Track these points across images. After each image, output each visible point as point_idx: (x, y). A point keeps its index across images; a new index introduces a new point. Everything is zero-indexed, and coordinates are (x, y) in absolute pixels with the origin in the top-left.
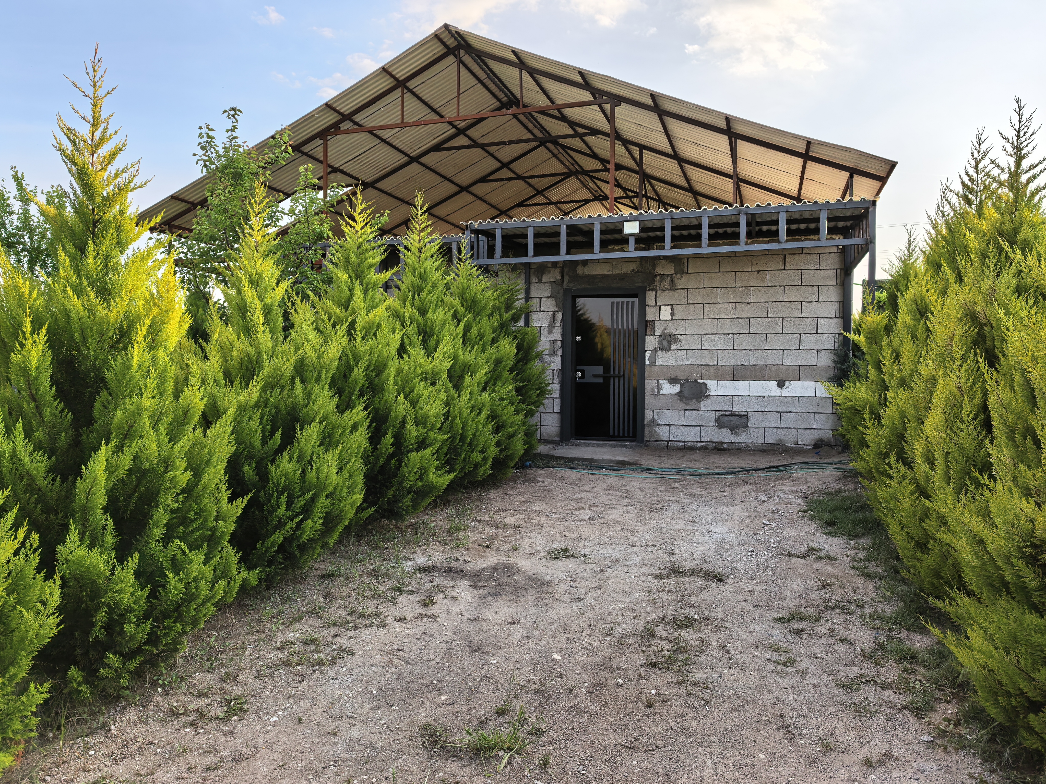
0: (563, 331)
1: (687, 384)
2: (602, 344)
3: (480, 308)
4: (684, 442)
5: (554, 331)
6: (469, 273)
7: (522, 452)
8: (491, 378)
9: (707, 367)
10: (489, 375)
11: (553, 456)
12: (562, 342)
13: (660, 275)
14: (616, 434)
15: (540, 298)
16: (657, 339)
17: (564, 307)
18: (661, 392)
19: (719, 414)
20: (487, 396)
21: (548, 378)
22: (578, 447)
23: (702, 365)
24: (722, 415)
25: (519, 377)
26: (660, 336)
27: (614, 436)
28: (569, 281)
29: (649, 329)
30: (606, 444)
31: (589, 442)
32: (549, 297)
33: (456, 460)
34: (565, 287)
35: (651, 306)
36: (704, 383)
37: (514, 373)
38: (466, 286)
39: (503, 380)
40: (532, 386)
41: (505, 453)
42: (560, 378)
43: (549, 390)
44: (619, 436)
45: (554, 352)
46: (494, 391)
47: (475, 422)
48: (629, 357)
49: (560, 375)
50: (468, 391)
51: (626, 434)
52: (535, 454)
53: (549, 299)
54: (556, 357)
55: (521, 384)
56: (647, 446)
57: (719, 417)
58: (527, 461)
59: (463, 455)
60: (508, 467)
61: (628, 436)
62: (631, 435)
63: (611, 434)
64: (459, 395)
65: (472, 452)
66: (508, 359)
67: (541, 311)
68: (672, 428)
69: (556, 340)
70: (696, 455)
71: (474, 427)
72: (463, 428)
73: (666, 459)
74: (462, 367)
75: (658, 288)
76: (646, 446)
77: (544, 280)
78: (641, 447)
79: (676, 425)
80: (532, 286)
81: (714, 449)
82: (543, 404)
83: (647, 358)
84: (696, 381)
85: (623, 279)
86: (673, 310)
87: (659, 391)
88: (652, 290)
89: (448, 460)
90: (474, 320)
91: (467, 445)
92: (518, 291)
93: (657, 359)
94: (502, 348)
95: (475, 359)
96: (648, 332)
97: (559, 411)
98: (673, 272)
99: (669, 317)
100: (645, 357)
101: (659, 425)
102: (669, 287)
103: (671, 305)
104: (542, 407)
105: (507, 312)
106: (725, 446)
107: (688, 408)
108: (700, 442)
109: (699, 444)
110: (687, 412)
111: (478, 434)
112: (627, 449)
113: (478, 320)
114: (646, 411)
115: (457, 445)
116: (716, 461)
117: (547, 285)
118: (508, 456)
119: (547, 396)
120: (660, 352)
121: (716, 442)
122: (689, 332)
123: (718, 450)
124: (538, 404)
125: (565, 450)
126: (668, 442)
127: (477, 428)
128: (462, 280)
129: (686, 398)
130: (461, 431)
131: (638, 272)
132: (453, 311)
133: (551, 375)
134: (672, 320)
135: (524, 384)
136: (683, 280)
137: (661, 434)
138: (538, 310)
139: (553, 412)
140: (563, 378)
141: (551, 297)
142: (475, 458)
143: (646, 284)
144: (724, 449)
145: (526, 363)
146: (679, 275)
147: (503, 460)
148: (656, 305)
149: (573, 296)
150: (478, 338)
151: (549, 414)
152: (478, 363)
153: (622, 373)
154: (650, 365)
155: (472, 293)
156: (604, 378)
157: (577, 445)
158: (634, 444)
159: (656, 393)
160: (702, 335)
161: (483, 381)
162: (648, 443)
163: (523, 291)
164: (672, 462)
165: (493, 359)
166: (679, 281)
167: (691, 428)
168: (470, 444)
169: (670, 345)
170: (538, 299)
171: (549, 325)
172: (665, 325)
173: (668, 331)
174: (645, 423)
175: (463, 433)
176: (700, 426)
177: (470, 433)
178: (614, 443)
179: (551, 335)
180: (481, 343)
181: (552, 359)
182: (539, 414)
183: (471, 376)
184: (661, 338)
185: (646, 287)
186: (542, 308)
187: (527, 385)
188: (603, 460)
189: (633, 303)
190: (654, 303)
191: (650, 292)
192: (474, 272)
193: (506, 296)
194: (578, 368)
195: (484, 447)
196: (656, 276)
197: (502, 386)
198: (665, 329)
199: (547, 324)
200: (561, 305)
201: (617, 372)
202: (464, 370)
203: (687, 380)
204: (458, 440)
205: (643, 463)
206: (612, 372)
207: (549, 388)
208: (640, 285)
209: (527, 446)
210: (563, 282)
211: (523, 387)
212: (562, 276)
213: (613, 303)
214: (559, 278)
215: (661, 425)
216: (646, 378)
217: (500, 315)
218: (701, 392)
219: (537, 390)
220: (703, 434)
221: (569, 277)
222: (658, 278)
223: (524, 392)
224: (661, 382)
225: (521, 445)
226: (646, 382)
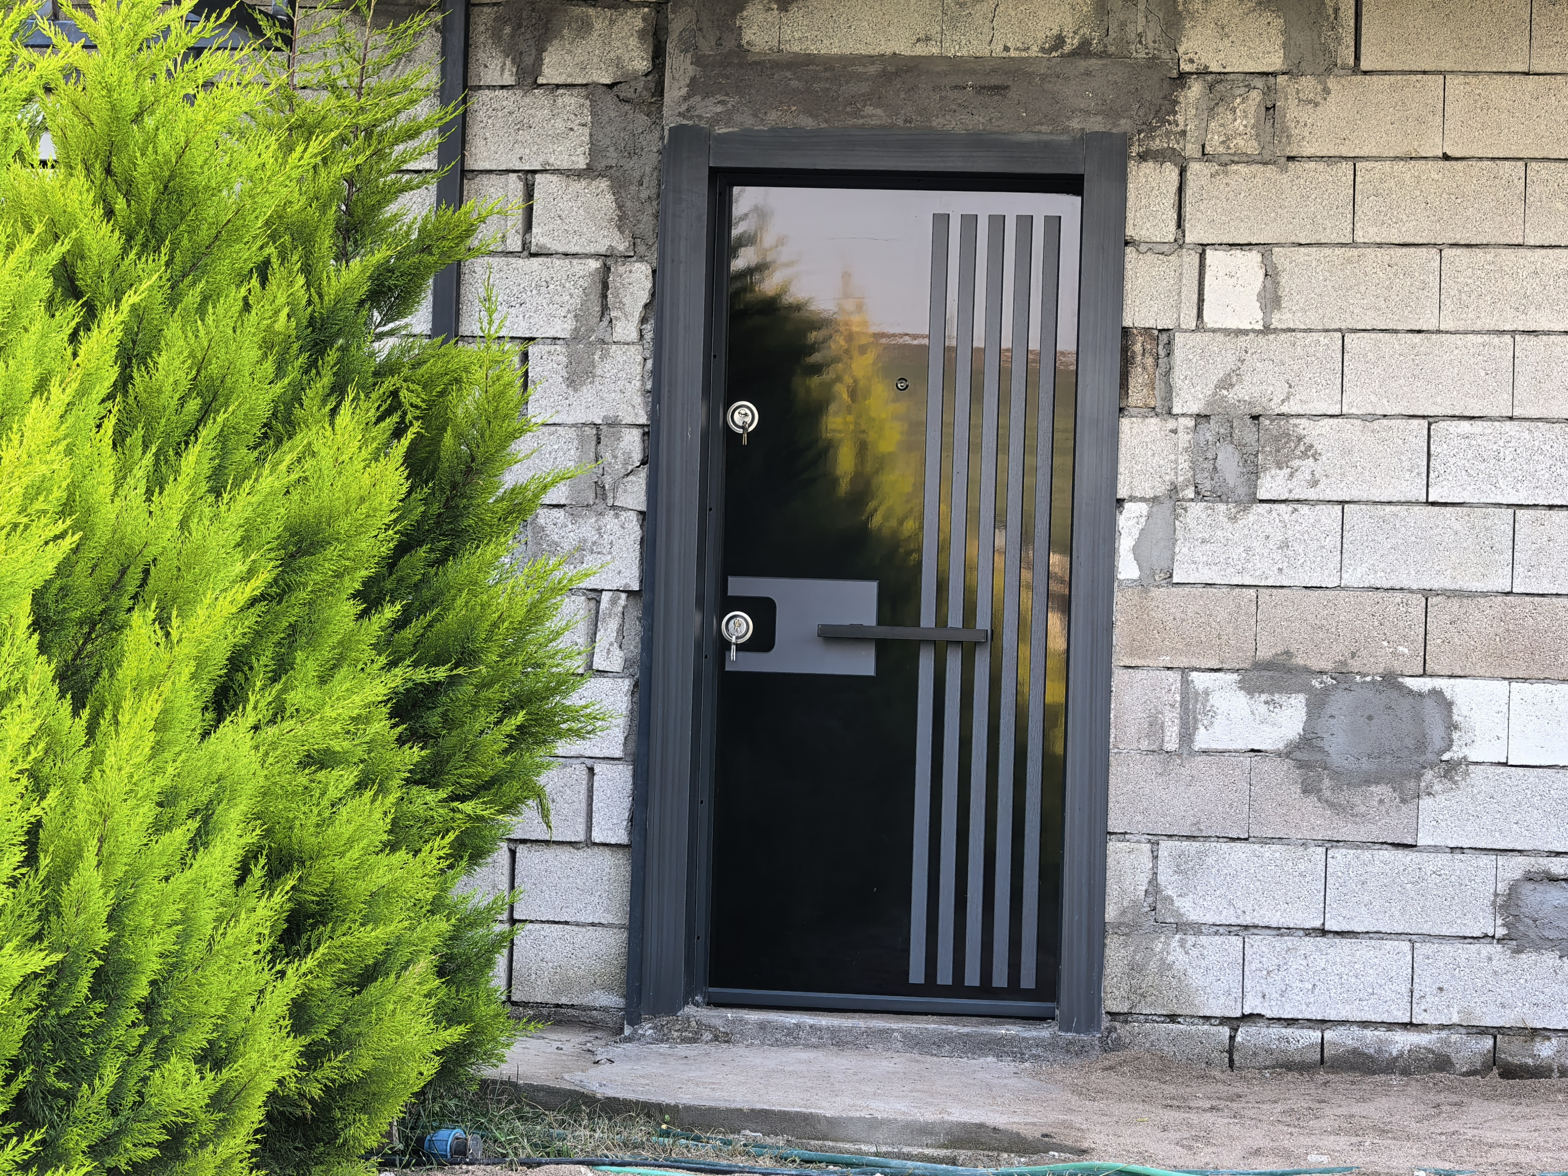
0: (657, 374)
1: (1340, 702)
2: (862, 448)
3: (205, 234)
4: (1322, 1023)
5: (606, 368)
6: (150, 29)
7: (430, 1069)
8: (258, 635)
9: (1454, 604)
10: (251, 618)
11: (589, 1100)
12: (650, 433)
13: (1203, 73)
14: (945, 977)
15: (528, 177)
16: (1184, 438)
17: (661, 234)
18: (1202, 739)
19: (1515, 868)
20: (246, 740)
21: (562, 643)
22: (723, 1051)
23: (1427, 594)
24: (1529, 878)
25: (409, 633)
26: (1201, 418)
27: (930, 987)
28: (694, 86)
29: (1138, 379)
30: (884, 1035)
31: (791, 1019)
32: (578, 174)
33: (70, 1098)
34: (671, 118)
35: (1154, 248)
36: (1437, 694)
37: (390, 612)
38: (132, 105)
39: (326, 653)
40: (485, 685)
41: (329, 1070)
42: (633, 645)
43: (574, 714)
44: (958, 989)
45: (600, 490)
46: (278, 713)
47: (181, 881)
48: (999, 521)
49: (634, 629)
50: (151, 707)
51: (1000, 979)
52: (485, 1084)
53: (579, 186)
54: (610, 522)
55: (421, 675)
56: (1118, 1045)
57: (1514, 889)
58: (444, 1118)
59: (110, 1074)
60: (344, 1152)
61: (1014, 990)
62: (1028, 980)
63: (917, 975)
64: (91, 730)
65: (161, 1055)
66: (359, 530)
67: (528, 252)
68: (1258, 943)
69: (614, 424)
70: (1384, 1103)
71: (171, 913)
72: (113, 919)
73: (1220, 1122)
74: (109, 571)
75: (1191, 149)
76: (1112, 1045)
77: (550, 74)
78: (1082, 1051)
79: (1280, 931)
80: (481, 101)
81: (1483, 1071)
82: (539, 795)
83: (1125, 544)
84: (1390, 680)
85: (1000, 89)
86: (1270, 274)
87: (1187, 735)
88: (1159, 156)
89: (20, 1098)
90: (173, 301)
91: (133, 1014)
92: (412, 134)
93: (1182, 550)
94: (327, 464)
95: (183, 525)
96: (1137, 395)
97: (621, 836)
98: (1275, 61)
99: (1252, 318)
100: (1111, 534)
101: (1182, 927)
102: (1251, 147)
103: (1266, 248)
104: (530, 811)
105: (343, 256)
106: (1546, 1050)
107: (1347, 831)
108: (1408, 1026)
109: (1403, 1041)
110: (1339, 855)
111: (195, 950)
112: (1007, 1066)
113: (192, 298)
114: (1113, 846)
115: (79, 1012)
116: (1490, 1136)
117: (569, 100)
118: (346, 1087)
119: (562, 747)
120: (1197, 509)
121: (1495, 1032)
122: (1354, 403)
123: (1510, 1072)
124: (512, 789)
125: (653, 1067)
126: (1233, 1023)
127: (186, 918)
128: (113, 73)
129: (1336, 775)
130: (103, 936)
131: (1083, 50)
132: (58, 251)
133: (582, 628)
134: (1267, 330)
135: (441, 673)
136: (1332, 107)
137: (1196, 979)
138: (514, 243)
139: (590, 843)
140: (648, 643)
141: (589, 173)
142: (173, 1091)
143: (1125, 125)
144: (1539, 1072)
145: (449, 553)
146: (1308, 83)
147: (323, 1108)
148: (1179, 243)
149: (714, 173)
150: (194, 405)
151: (565, 854)
152: (201, 550)
153: (983, 622)
154: (1142, 585)
155: (165, 144)
156: (883, 647)
157: (723, 1038)
158: (1044, 1032)
159: (1171, 744)
160: (1431, 420)
161: (220, 655)
162: (1122, 1030)
163: (429, 139)
164: (1257, 1138)
165: (275, 528)
166: (1305, 114)
167: (1363, 949)
168: (148, 1007)
169: (1253, 473)
170: (515, 184)
171: (576, 337)
172: (1231, 361)
173: (1241, 393)
174: (1111, 913)
175: (114, 945)
176: (1410, 938)
177: (157, 944)
178: (931, 1025)
179: (587, 392)
180: (207, 433)
181: (586, 528)
182: (502, 855)
183: (163, 621)
184: (1208, 432)
185: (1125, 140)
186: (539, 237)
187: (453, 681)
188: (874, 1124)
189: (1054, 224)
190: (1169, 232)
191: (1148, 167)
192: (177, 27)
193: (343, 167)
194: (738, 586)
195: (221, 1025)
196: (1183, 76)
197: (323, 680)
198: (1226, 383)
199: (562, 328)
200: (647, 224)
201: (955, 619)
202: (117, 586)
203: (1342, 675)
204: (84, 983)
205: (1094, 1139)
206: (928, 619)
207: (574, 700)
208: (1096, 124)
209: (454, 1034)
210: (659, 90)
211: (433, 690)
212: (658, 55)
213: (941, 221)
214: (640, 63)
215: (1197, 929)
216: (1120, 658)
217: (307, 270)
218: (1421, 745)
219: (508, 710)
220: (1424, 985)
221: (698, 61)
222: (1195, 90)
223: (434, 719)
224: (1200, 680)
225: (421, 1025)
226: (1119, 678)
